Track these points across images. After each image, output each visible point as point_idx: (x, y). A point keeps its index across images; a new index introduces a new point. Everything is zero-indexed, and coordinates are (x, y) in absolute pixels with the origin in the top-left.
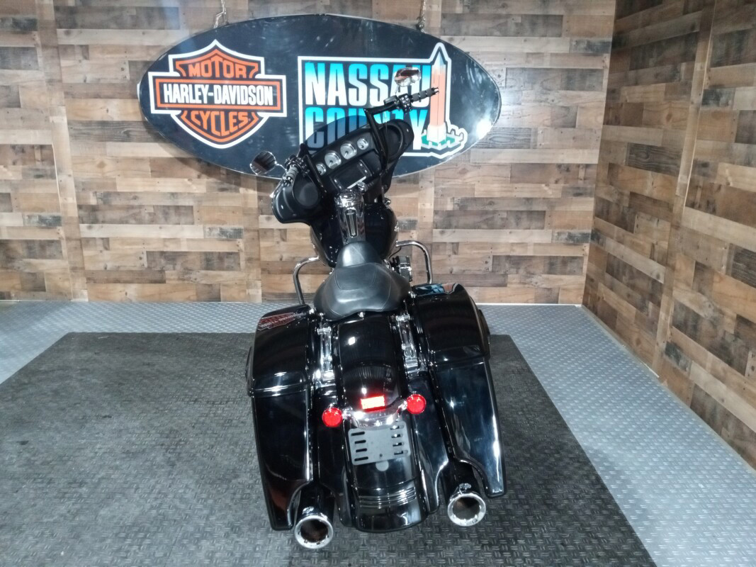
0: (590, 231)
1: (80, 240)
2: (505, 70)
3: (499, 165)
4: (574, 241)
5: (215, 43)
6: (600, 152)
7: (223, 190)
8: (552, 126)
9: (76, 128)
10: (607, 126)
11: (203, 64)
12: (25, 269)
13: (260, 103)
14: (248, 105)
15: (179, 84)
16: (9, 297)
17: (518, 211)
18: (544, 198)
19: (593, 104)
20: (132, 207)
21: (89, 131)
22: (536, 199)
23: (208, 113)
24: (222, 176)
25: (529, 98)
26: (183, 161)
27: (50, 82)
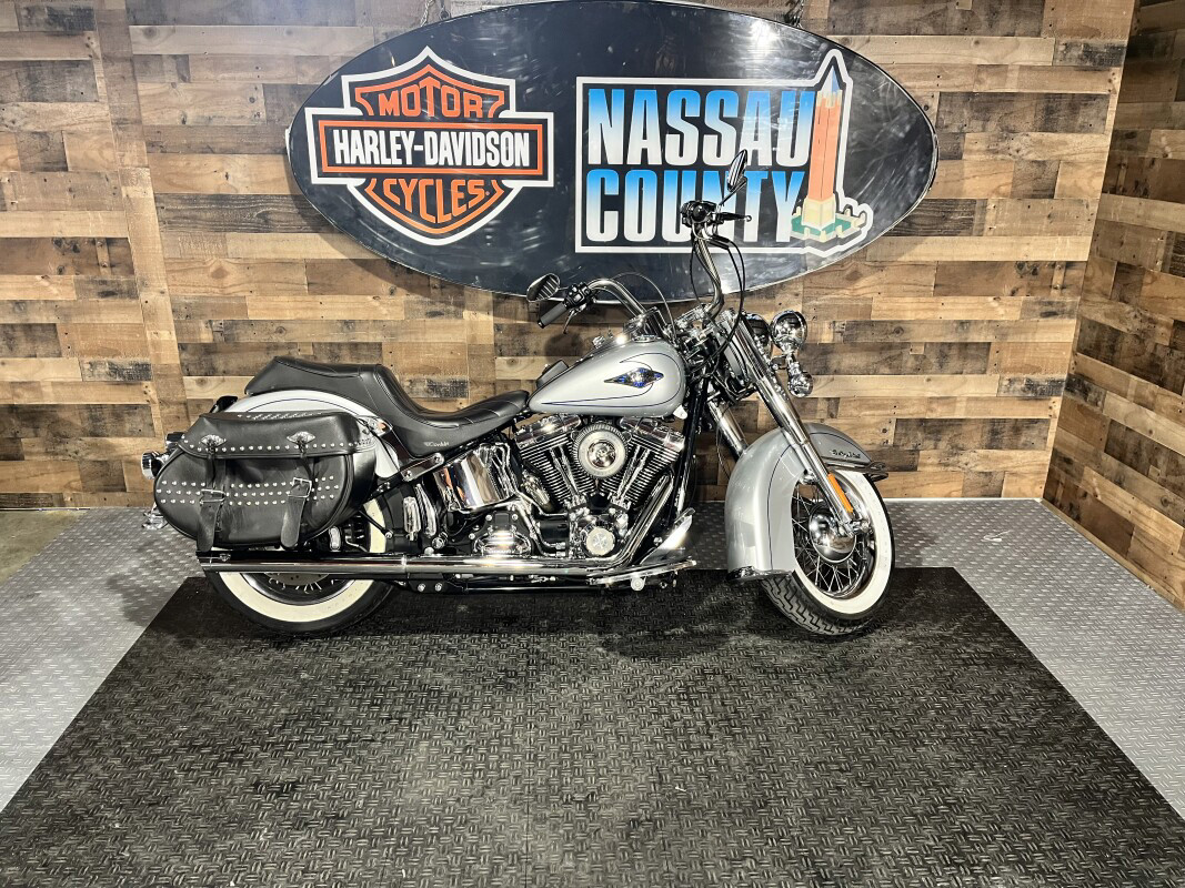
0: (1065, 377)
1: (185, 404)
2: (937, 95)
3: (916, 266)
4: (1035, 392)
5: (427, 52)
6: (1094, 241)
7: (434, 314)
8: (1012, 195)
9: (170, 207)
10: (1106, 195)
11: (404, 92)
12: (88, 454)
13: (507, 163)
14: (486, 166)
15: (361, 130)
16: (62, 503)
17: (943, 344)
18: (990, 321)
19: (1086, 156)
20: (276, 347)
21: (194, 213)
22: (976, 322)
23: (414, 182)
24: (432, 291)
25: (976, 147)
26: (363, 264)
27: (120, 123)
